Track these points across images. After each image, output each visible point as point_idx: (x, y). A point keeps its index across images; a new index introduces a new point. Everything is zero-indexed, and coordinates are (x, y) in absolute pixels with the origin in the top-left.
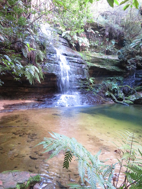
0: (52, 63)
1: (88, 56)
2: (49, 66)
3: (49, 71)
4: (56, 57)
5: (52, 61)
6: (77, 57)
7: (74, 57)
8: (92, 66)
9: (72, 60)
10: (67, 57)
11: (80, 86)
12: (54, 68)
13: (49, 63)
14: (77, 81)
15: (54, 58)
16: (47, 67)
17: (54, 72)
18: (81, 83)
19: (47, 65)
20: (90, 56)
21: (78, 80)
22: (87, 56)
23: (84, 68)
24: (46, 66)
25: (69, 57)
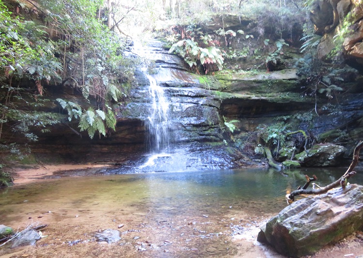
0: (138, 102)
1: (222, 79)
2: (132, 108)
3: (132, 116)
4: (147, 91)
5: (139, 98)
6: (189, 86)
7: (183, 87)
8: (228, 99)
9: (178, 92)
10: (168, 88)
11: (190, 136)
12: (141, 110)
13: (134, 102)
14: (183, 128)
15: (143, 93)
16: (129, 109)
17: (140, 117)
18: (193, 132)
19: (130, 106)
20: (228, 80)
21: (185, 127)
22: (220, 81)
23: (202, 105)
24: (127, 108)
25: (172, 88)
